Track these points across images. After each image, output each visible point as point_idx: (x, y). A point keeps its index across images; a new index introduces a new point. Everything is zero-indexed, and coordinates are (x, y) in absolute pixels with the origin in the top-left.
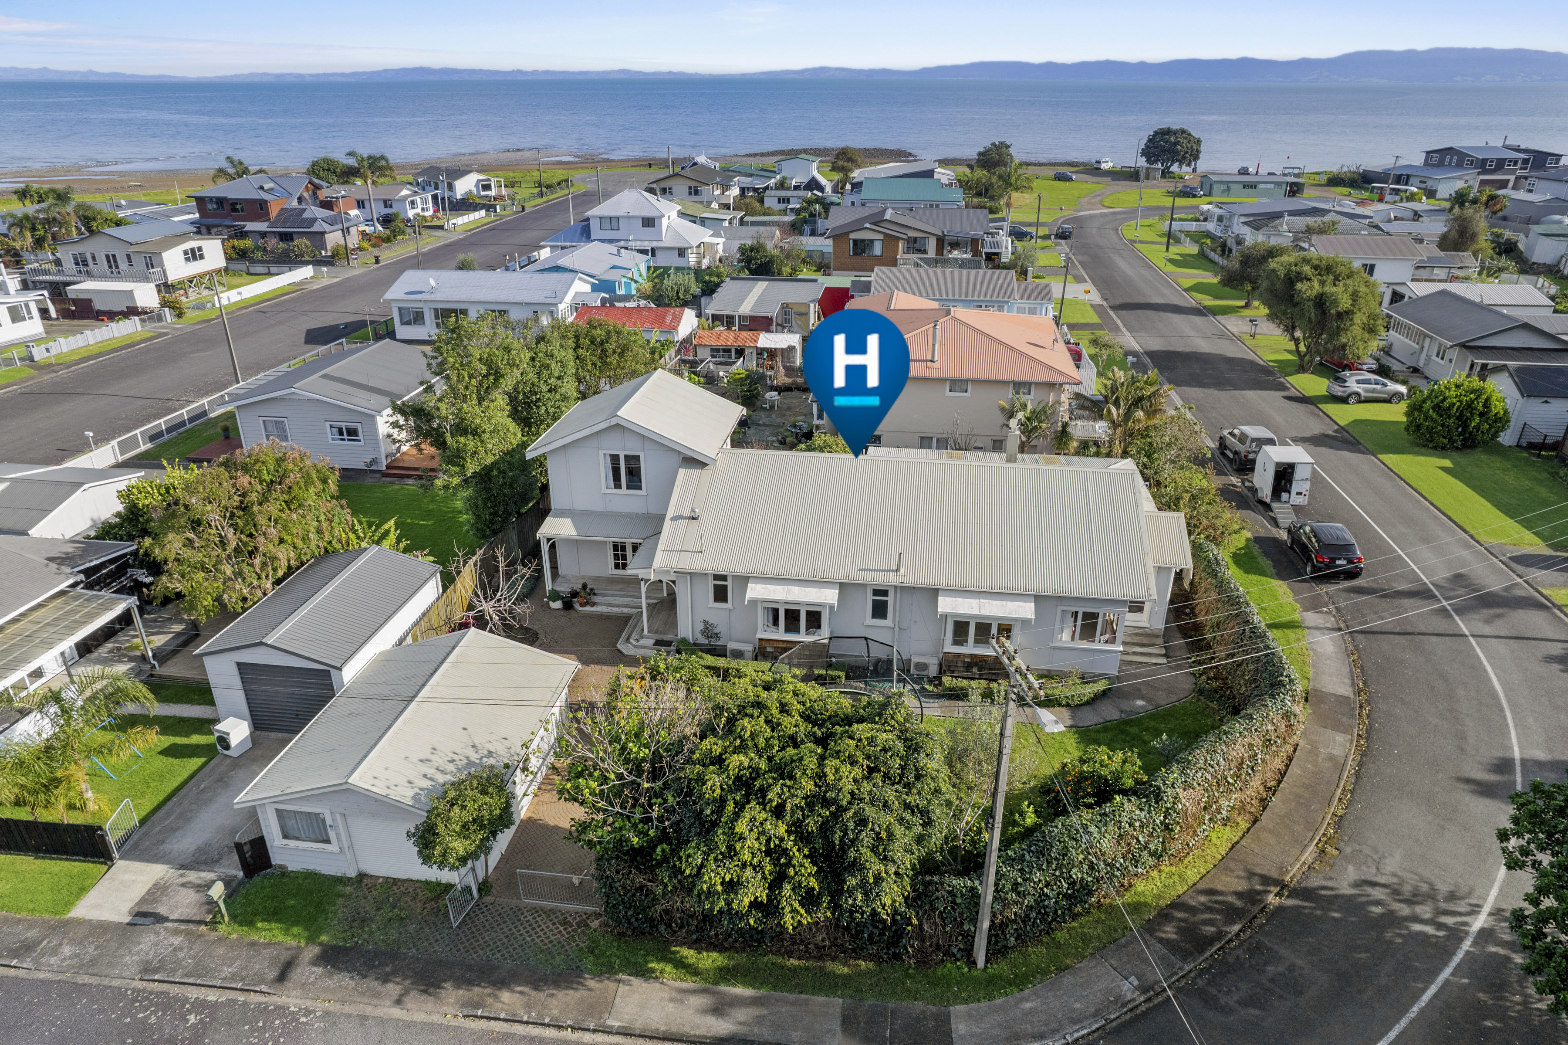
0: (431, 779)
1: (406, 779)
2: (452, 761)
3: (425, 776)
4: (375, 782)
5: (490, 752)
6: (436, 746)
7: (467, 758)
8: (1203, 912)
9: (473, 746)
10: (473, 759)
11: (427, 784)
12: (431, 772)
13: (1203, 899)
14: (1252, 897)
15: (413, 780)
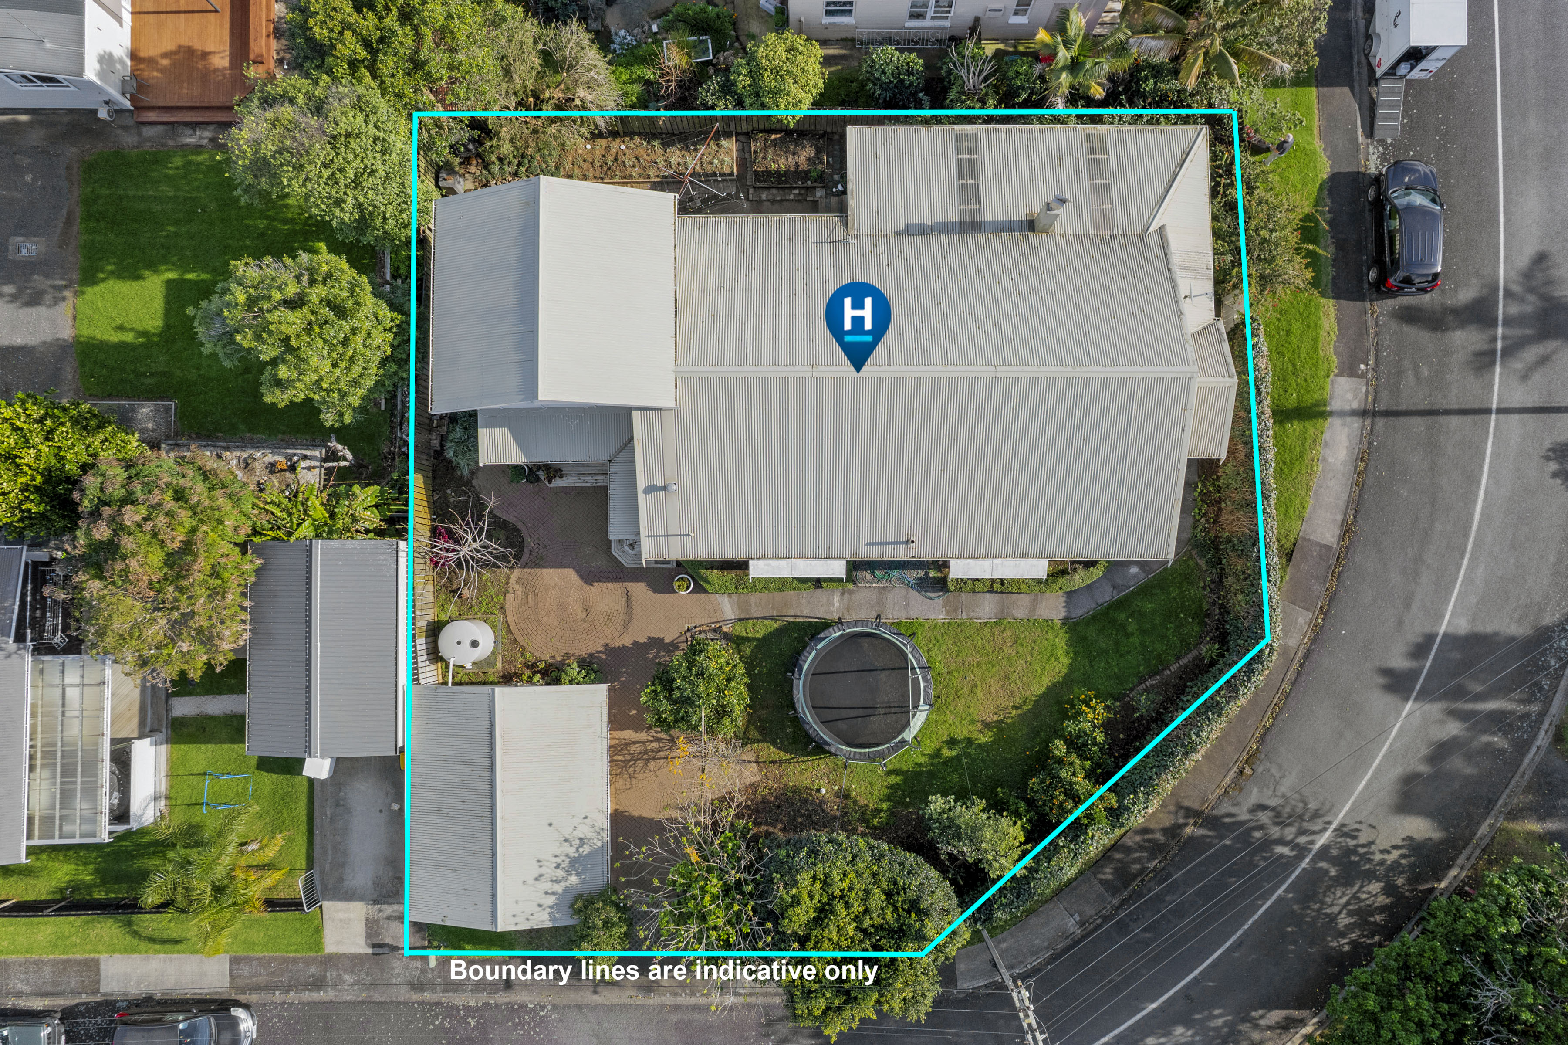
0: (553, 893)
1: (535, 904)
2: (558, 866)
3: (546, 893)
4: (517, 920)
5: (581, 839)
6: (541, 858)
7: (567, 856)
8: (1137, 851)
9: (566, 840)
10: (572, 855)
11: (551, 900)
12: (548, 886)
13: (1138, 838)
14: (1173, 831)
15: (542, 902)
